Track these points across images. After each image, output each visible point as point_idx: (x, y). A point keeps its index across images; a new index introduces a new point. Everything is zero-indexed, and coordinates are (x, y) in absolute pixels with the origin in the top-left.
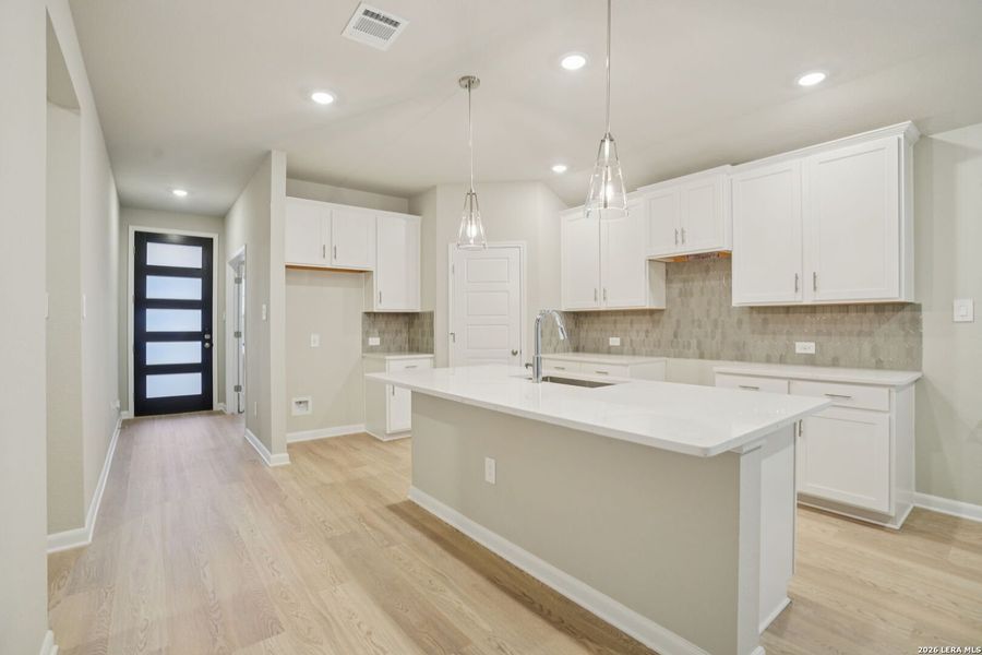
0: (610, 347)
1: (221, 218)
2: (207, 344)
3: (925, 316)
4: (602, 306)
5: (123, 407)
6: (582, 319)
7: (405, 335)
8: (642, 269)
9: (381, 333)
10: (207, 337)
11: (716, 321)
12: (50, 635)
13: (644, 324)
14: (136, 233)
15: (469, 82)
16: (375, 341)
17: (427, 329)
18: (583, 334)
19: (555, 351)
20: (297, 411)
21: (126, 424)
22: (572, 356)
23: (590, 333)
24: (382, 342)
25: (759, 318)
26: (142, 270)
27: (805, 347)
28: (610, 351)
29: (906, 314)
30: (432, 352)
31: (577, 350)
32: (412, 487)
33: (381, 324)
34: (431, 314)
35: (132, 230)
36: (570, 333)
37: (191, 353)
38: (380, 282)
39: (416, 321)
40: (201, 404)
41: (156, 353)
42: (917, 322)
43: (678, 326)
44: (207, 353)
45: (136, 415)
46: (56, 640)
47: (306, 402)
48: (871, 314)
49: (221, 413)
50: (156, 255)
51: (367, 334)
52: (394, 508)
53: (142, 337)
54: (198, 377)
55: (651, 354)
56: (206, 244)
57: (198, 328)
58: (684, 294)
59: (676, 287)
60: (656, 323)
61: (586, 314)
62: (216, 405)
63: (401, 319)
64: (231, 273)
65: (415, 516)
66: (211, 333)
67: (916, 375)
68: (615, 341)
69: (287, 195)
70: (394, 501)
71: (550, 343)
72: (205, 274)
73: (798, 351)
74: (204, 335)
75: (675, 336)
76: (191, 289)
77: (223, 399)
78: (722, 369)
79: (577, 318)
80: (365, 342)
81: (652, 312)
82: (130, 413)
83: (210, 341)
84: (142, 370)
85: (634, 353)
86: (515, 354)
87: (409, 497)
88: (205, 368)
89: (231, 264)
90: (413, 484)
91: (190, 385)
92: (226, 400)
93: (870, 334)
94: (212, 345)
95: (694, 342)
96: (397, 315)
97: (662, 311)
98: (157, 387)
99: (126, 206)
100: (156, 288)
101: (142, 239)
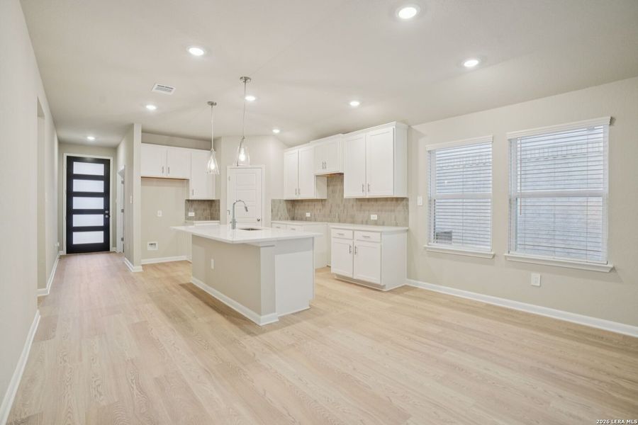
0: (306, 218)
1: (115, 149)
2: (107, 216)
3: (410, 203)
4: (299, 198)
5: (60, 249)
6: (296, 203)
7: (208, 211)
8: (313, 180)
9: (195, 210)
10: (106, 212)
11: (344, 205)
12: (38, 311)
13: (319, 206)
14: (68, 157)
15: (212, 104)
16: (192, 214)
17: (217, 208)
18: (296, 211)
19: (280, 219)
20: (150, 248)
21: (61, 257)
22: (290, 222)
23: (299, 211)
24: (196, 214)
25: (359, 203)
26: (71, 177)
27: (374, 217)
28: (306, 219)
29: (404, 202)
30: (219, 219)
31: (293, 219)
32: (192, 277)
33: (195, 206)
34: (219, 200)
35: (65, 155)
36: (289, 211)
37: (98, 220)
38: (192, 185)
39: (214, 204)
40: (104, 248)
41: (78, 220)
42: (407, 206)
43: (331, 207)
44: (107, 221)
45: (67, 253)
46: (41, 314)
47: (155, 244)
48: (394, 202)
49: (114, 252)
50: (78, 168)
51: (187, 210)
52: (183, 286)
53: (71, 212)
54: (102, 233)
55: (322, 221)
56: (106, 163)
57: (102, 207)
58: (333, 192)
59: (331, 188)
60: (323, 206)
61: (297, 201)
62: (112, 249)
63: (206, 202)
64: (119, 179)
65: (195, 291)
66: (109, 210)
67: (407, 228)
68: (308, 215)
69: (142, 142)
70: (183, 282)
71: (277, 215)
72: (106, 178)
73: (372, 219)
74: (105, 211)
75: (330, 212)
76: (98, 186)
77: (115, 245)
78: (333, 226)
79: (293, 203)
80: (186, 215)
81: (322, 200)
82: (64, 252)
83: (108, 214)
84: (71, 229)
85: (315, 220)
86: (259, 220)
87: (191, 281)
88: (106, 228)
89: (119, 173)
90: (193, 275)
91: (98, 238)
92: (116, 245)
93: (394, 211)
94: (109, 216)
95: (337, 215)
96: (204, 201)
97: (325, 200)
98: (79, 238)
99: (62, 143)
100: (78, 186)
101: (71, 160)
